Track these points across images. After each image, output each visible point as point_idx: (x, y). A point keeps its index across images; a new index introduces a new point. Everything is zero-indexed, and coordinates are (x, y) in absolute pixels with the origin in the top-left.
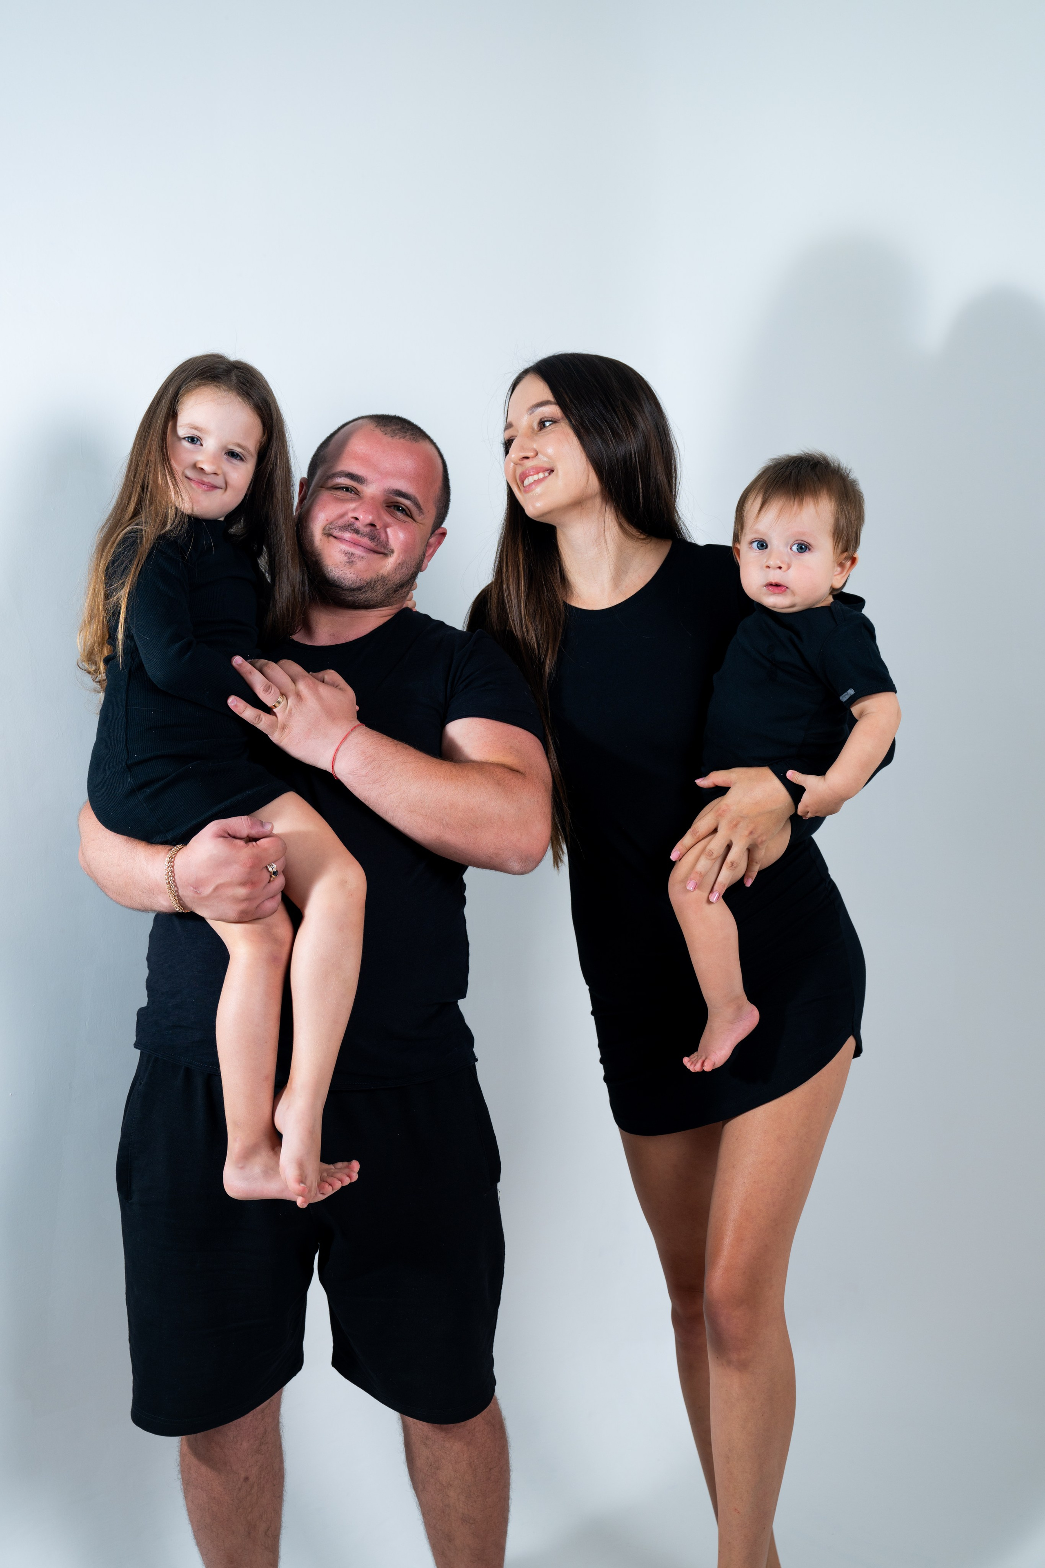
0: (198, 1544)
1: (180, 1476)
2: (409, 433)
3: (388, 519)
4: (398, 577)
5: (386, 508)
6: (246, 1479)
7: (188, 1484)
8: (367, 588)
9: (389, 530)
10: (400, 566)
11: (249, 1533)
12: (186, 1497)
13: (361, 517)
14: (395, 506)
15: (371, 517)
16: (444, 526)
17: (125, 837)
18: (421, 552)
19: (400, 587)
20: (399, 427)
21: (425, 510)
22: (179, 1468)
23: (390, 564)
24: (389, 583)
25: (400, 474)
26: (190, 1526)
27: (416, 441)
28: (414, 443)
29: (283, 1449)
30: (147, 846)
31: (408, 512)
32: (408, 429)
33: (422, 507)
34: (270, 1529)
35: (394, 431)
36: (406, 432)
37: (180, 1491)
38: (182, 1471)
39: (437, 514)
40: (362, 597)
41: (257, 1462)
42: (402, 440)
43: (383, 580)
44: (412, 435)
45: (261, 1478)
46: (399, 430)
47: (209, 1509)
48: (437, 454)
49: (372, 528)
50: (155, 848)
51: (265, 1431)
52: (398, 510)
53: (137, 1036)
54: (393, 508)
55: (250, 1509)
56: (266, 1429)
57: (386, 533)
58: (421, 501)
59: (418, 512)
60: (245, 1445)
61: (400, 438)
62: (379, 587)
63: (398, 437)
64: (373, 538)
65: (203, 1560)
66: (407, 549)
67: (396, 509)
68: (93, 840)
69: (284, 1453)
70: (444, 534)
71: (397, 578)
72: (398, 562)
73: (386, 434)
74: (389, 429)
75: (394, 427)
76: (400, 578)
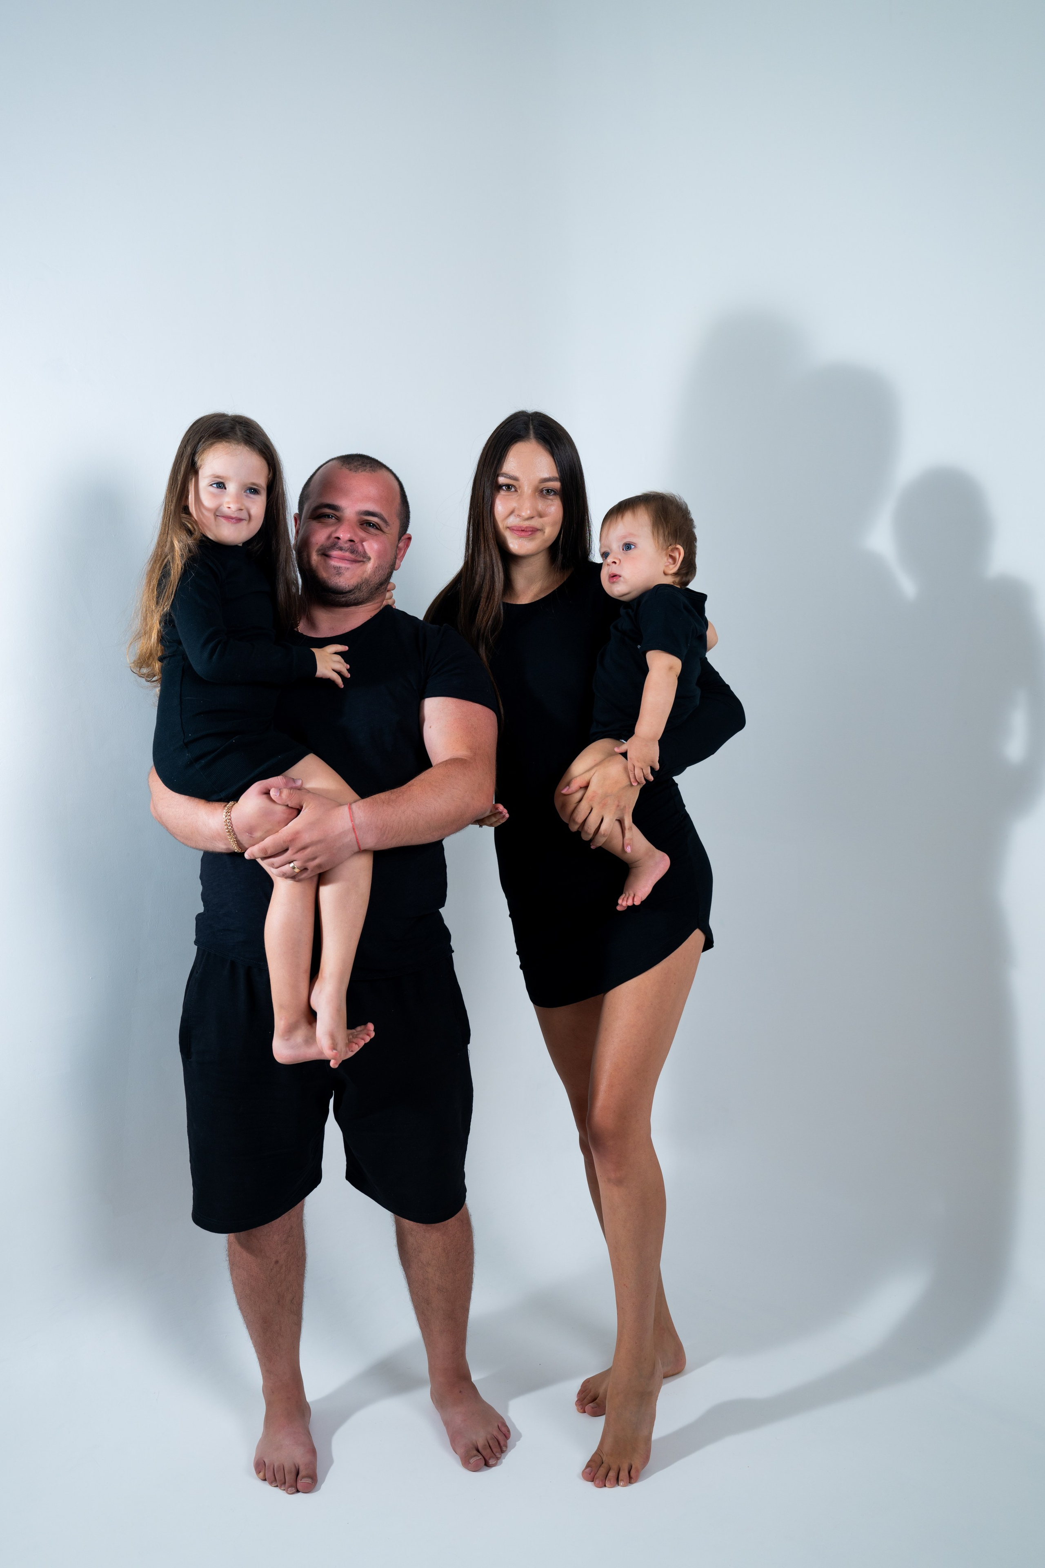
0: (240, 1308)
1: (227, 1259)
2: (368, 466)
3: (362, 534)
4: (377, 578)
5: (360, 526)
6: (277, 1262)
7: (233, 1265)
8: (355, 591)
9: (364, 543)
10: (376, 569)
11: (279, 1301)
12: (232, 1274)
13: (341, 536)
14: (367, 523)
15: (349, 536)
16: (408, 532)
17: (187, 797)
18: (393, 557)
19: (380, 585)
20: (360, 463)
21: (390, 522)
22: (227, 1252)
23: (369, 569)
24: (371, 583)
25: (368, 499)
26: (235, 1295)
27: (374, 471)
28: (373, 473)
29: (306, 1239)
30: (206, 804)
31: (377, 526)
32: (367, 464)
33: (388, 521)
34: (295, 1299)
35: (356, 467)
36: (365, 466)
37: (227, 1270)
38: (229, 1255)
39: (401, 524)
40: (352, 597)
41: (285, 1250)
42: (364, 473)
43: (366, 582)
44: (371, 467)
45: (288, 1261)
46: (360, 465)
47: (248, 1284)
48: (393, 478)
49: (352, 543)
50: (213, 805)
51: (292, 1227)
52: (370, 526)
53: (196, 935)
54: (365, 525)
55: (279, 1284)
56: (292, 1226)
57: (363, 545)
58: (385, 516)
59: (385, 525)
60: (276, 1238)
61: (362, 471)
62: (364, 588)
63: (360, 471)
64: (353, 551)
65: (244, 1320)
66: (380, 555)
67: (368, 525)
68: (162, 799)
69: (306, 1242)
70: (410, 539)
71: (376, 580)
72: (375, 566)
73: (350, 470)
74: (352, 466)
75: (356, 464)
76: (379, 578)
